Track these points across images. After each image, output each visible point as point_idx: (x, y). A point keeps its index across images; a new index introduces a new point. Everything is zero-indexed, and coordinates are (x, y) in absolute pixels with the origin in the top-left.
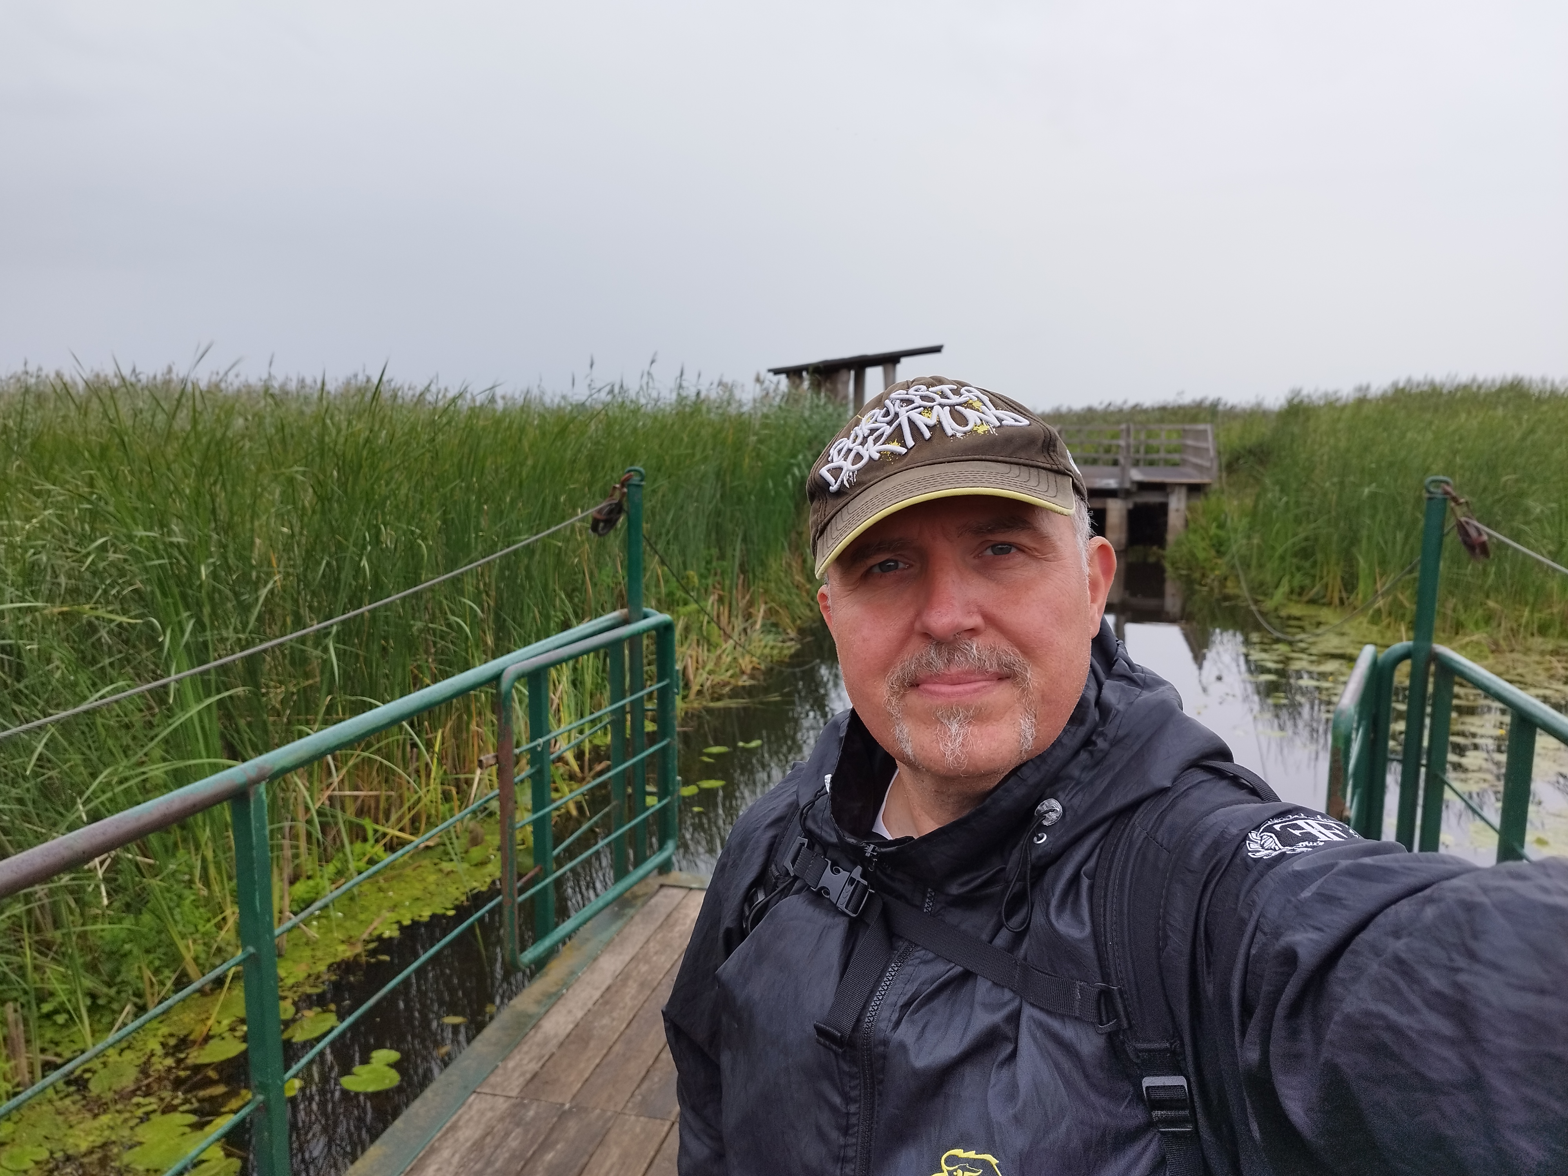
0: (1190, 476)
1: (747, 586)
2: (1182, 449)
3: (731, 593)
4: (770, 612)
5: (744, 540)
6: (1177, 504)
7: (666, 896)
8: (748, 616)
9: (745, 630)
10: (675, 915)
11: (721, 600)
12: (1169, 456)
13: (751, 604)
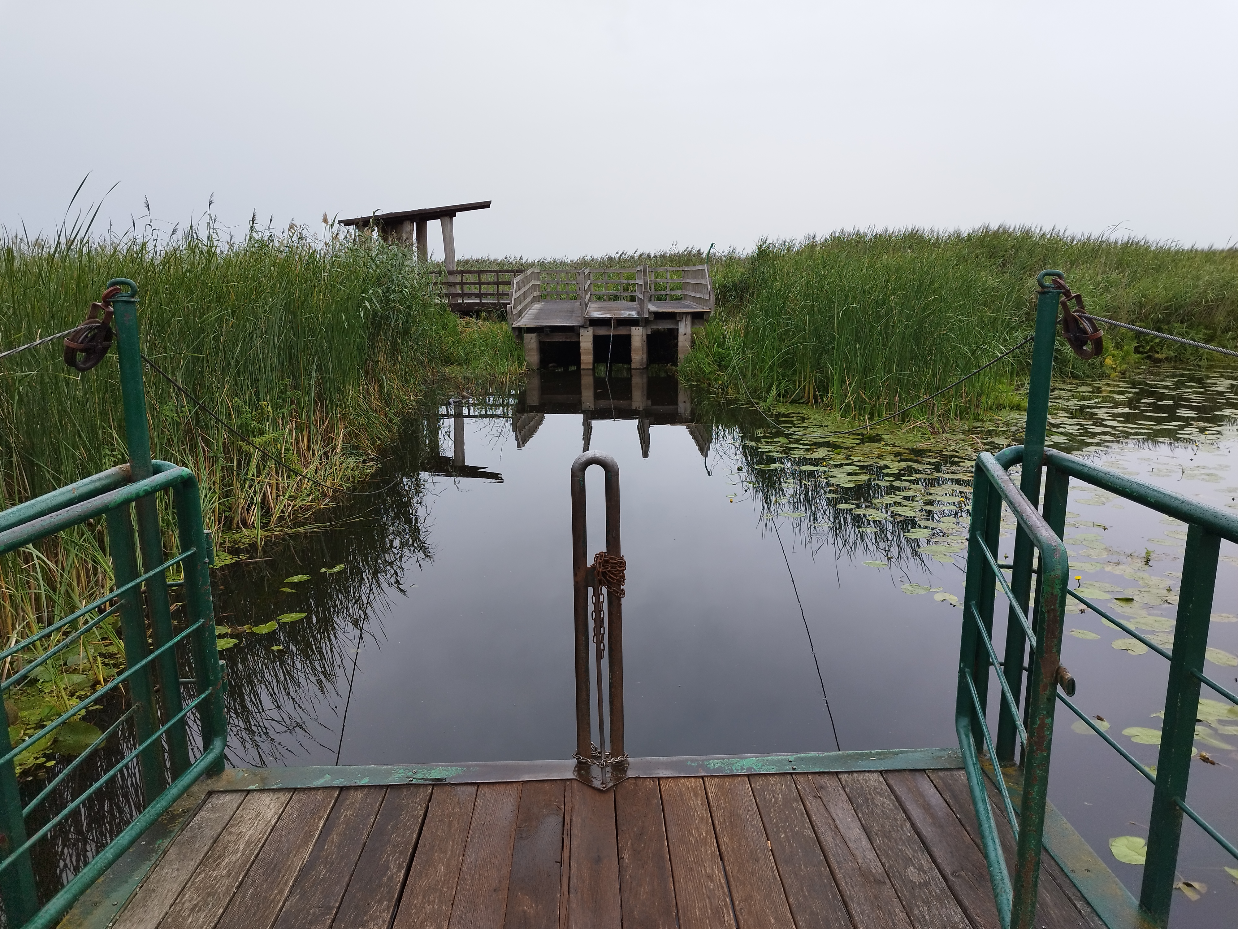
0: (692, 307)
1: (325, 412)
2: (682, 286)
3: (309, 420)
4: (349, 436)
5: (319, 369)
6: (684, 329)
7: (214, 809)
8: (328, 441)
9: (326, 453)
10: (226, 837)
11: (299, 427)
12: (673, 292)
13: (331, 428)
